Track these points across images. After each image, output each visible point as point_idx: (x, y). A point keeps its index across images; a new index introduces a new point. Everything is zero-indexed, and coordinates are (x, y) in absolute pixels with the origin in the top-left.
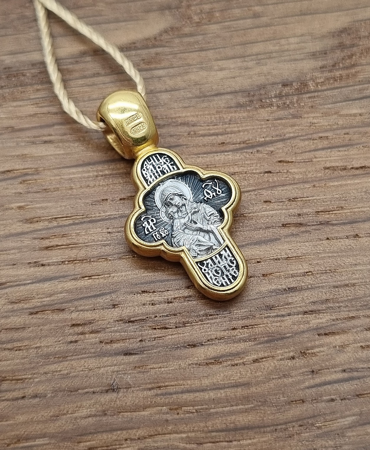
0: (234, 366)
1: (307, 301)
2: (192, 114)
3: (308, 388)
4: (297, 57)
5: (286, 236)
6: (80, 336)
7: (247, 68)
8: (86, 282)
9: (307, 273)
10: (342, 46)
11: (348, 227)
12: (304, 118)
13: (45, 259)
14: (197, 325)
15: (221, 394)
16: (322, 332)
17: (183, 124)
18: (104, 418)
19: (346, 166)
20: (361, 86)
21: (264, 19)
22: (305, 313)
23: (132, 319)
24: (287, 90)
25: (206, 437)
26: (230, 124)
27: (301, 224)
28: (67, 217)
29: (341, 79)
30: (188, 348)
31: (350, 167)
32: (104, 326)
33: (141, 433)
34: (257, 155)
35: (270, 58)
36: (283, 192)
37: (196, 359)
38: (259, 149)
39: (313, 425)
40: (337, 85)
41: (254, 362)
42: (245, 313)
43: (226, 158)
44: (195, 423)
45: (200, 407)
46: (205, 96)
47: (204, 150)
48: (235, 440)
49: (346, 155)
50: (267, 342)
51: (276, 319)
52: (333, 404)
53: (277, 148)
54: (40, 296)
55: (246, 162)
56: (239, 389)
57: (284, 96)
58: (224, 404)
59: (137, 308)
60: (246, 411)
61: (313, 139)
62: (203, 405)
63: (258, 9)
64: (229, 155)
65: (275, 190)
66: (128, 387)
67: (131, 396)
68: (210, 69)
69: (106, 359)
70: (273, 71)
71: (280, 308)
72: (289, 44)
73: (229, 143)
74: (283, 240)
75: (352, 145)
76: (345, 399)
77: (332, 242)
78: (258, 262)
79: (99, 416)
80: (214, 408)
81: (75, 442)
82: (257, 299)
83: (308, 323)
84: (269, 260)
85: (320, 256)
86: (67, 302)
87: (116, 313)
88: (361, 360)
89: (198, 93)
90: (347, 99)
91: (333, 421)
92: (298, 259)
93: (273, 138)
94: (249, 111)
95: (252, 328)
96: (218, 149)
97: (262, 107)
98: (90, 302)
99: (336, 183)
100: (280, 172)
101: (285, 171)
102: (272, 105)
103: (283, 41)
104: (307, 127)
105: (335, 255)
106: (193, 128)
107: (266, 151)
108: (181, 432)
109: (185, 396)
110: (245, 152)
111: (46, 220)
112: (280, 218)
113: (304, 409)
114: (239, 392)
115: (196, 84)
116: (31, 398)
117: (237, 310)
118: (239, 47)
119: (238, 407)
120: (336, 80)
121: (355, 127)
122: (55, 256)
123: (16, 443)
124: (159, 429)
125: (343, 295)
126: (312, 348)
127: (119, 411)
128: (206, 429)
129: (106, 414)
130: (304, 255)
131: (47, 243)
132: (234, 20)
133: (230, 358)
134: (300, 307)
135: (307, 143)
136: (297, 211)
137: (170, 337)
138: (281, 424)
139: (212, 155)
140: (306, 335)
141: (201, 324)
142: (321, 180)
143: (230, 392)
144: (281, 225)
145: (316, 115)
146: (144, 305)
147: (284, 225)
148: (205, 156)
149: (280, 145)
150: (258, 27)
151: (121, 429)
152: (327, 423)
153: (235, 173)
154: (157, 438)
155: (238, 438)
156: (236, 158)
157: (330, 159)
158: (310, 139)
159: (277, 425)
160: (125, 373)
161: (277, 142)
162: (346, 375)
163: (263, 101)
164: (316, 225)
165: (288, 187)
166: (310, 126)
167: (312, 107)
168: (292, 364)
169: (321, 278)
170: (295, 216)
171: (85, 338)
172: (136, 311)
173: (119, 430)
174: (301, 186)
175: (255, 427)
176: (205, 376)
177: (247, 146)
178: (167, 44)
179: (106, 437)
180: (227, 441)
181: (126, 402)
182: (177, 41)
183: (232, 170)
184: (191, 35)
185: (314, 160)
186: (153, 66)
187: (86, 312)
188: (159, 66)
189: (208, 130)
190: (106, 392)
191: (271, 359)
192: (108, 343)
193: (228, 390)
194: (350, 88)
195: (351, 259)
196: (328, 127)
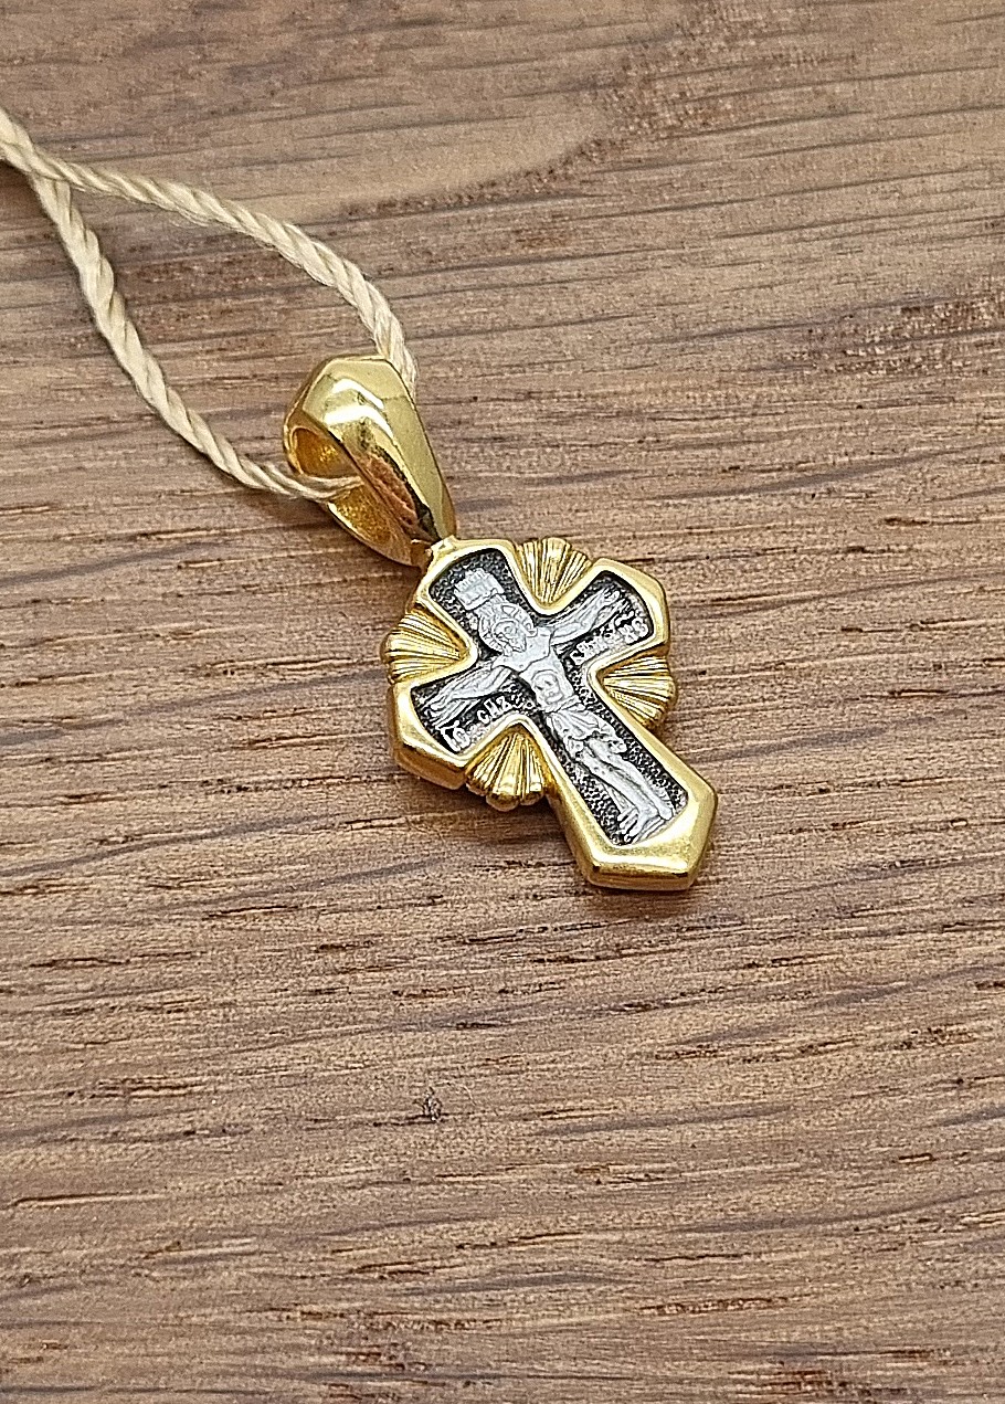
0: (749, 1061)
1: (952, 897)
2: (651, 385)
3: (946, 1123)
4: (947, 230)
5: (900, 724)
6: (341, 977)
7: (806, 260)
8: (358, 836)
9: (952, 821)
12: (962, 401)
13: (246, 773)
14: (654, 953)
15: (715, 1132)
16: (988, 978)
17: (627, 414)
18: (404, 1191)
21: (860, 122)
22: (945, 927)
23: (480, 935)
24: (914, 322)
25: (672, 1245)
26: (754, 415)
27: (941, 692)
28: (305, 662)
30: (628, 1013)
32: (406, 953)
33: (498, 1229)
34: (829, 501)
35: (872, 231)
36: (895, 604)
37: (649, 1041)
38: (834, 484)
41: (802, 1052)
42: (782, 926)
43: (743, 509)
44: (644, 1207)
45: (656, 1166)
46: (688, 337)
47: (682, 485)
48: (748, 1254)
50: (839, 1001)
51: (866, 941)
53: (884, 485)
54: (233, 870)
55: (797, 522)
56: (763, 1122)
57: (907, 340)
59: (492, 904)
60: (779, 1178)
61: (984, 462)
62: (663, 1162)
63: (842, 90)
64: (749, 501)
65: (875, 597)
66: (467, 1110)
67: (476, 1134)
68: (705, 261)
69: (410, 1036)
70: (878, 269)
71: (876, 912)
72: (926, 193)
73: (750, 469)
74: (890, 732)
78: (822, 791)
79: (390, 1184)
81: (324, 1249)
82: (814, 887)
83: (952, 953)
84: (852, 785)
85: (990, 777)
86: (306, 887)
87: (437, 918)
89: (667, 326)
92: (929, 785)
93: (874, 457)
94: (808, 381)
95: (801, 963)
96: (722, 485)
97: (848, 371)
98: (370, 888)
100: (889, 550)
101: (904, 548)
102: (872, 363)
103: (909, 186)
104: (969, 428)
106: (651, 426)
107: (854, 491)
108: (606, 1229)
109: (616, 1137)
110: (794, 494)
111: (248, 667)
112: (884, 675)
113: (935, 1177)
114: (762, 1128)
115: (664, 302)
116: (208, 1136)
117: (761, 916)
118: (785, 199)
119: (758, 1168)
122: (277, 764)
123: (168, 1249)
124: (548, 1220)
126: (961, 1018)
127: (443, 1172)
128: (672, 1222)
129: (406, 1181)
130: (948, 774)
131: (252, 730)
132: (774, 123)
133: (740, 1041)
134: (932, 911)
135: (965, 470)
136: (931, 657)
137: (580, 981)
138: (869, 1216)
139: (702, 501)
140: (945, 986)
141: (665, 951)
142: (1002, 574)
144: (886, 694)
145: (994, 395)
146: (512, 897)
147: (895, 694)
148: (684, 501)
149: (893, 475)
150: (842, 143)
151: (448, 1220)
152: (994, 1215)
153: (765, 550)
155: (757, 1249)
156: (769, 508)
158: (977, 461)
159: (860, 1217)
160: (461, 1076)
161: (884, 467)
163: (849, 352)
164: (983, 694)
165: (908, 592)
166: (978, 424)
167: (985, 371)
168: (905, 1062)
169: (991, 836)
170: (925, 670)
171: (355, 983)
172: (492, 912)
173: (443, 1221)
174: (947, 588)
175: (802, 1222)
176: (673, 1087)
177: (801, 477)
178: (585, 188)
179: (406, 1239)
180: (728, 1256)
181: (459, 1150)
182: (612, 178)
183: (757, 543)
184: (652, 164)
185: (984, 518)
186: (544, 251)
187: (356, 914)
188: (559, 250)
189: (692, 432)
190: (410, 1124)
191: (850, 1047)
192: (414, 996)
193: (731, 1125)
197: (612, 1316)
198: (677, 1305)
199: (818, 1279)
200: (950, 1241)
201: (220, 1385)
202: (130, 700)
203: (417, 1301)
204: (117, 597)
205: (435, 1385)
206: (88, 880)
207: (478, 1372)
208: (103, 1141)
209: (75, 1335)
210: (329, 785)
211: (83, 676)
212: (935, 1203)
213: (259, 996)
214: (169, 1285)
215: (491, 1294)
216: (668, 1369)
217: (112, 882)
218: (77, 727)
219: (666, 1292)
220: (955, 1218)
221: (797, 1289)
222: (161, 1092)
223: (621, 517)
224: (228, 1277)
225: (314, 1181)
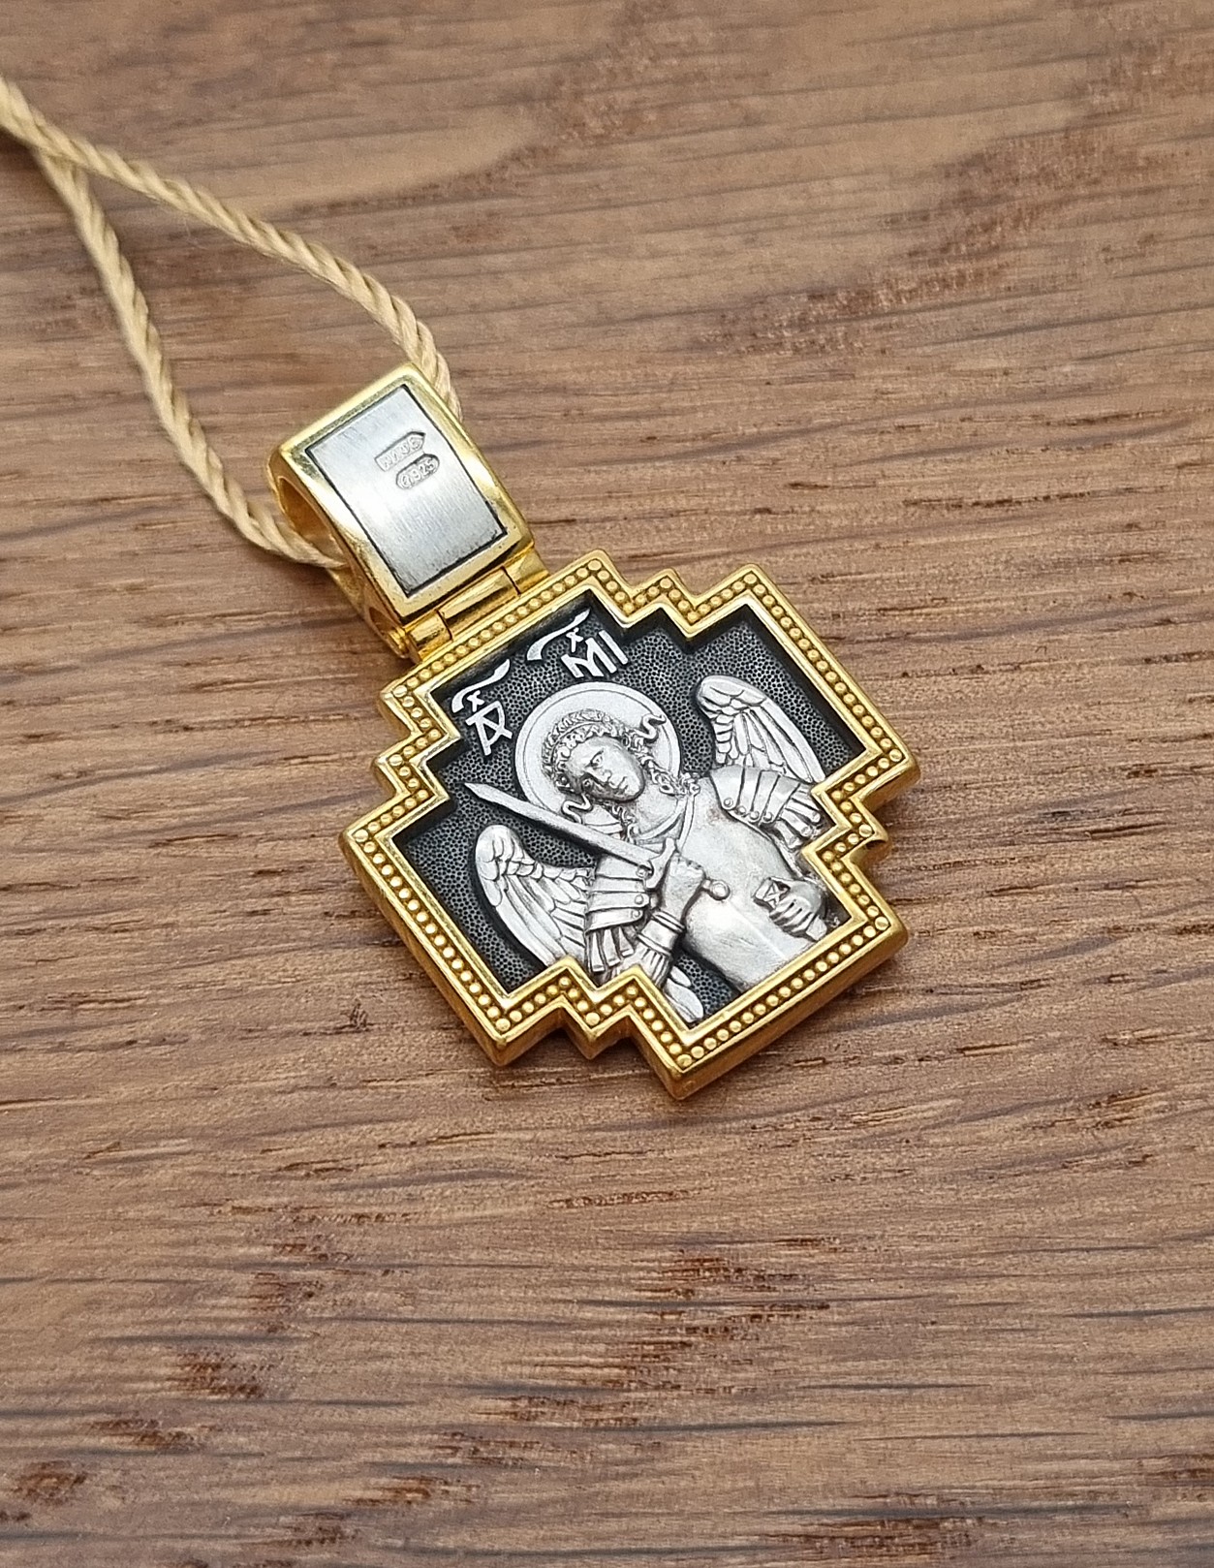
2: (576, 365)
3: (840, 1029)
4: (851, 226)
6: (276, 899)
7: (721, 253)
8: (295, 771)
10: (966, 201)
11: (960, 646)
12: (862, 379)
13: (193, 714)
17: (552, 390)
18: (330, 1094)
19: (961, 499)
20: (1011, 302)
21: (772, 131)
24: (819, 308)
25: (581, 1143)
26: (670, 391)
27: (838, 638)
28: (250, 613)
29: (959, 283)
31: (970, 502)
32: (336, 876)
33: (418, 1129)
34: (738, 468)
35: (782, 228)
36: (798, 560)
38: (744, 453)
40: (948, 296)
43: (658, 474)
44: (555, 1111)
46: (611, 321)
47: (604, 453)
48: (653, 1151)
49: (963, 471)
52: (899, 1068)
53: (789, 453)
54: (178, 802)
55: (708, 486)
57: (812, 323)
61: (882, 432)
63: (756, 103)
64: (665, 467)
65: (781, 556)
66: (391, 1020)
67: (398, 1042)
68: (627, 252)
69: (340, 952)
70: (787, 261)
72: (832, 193)
73: (667, 438)
75: (980, 447)
76: (928, 1058)
77: (916, 683)
79: (317, 1088)
81: (254, 1149)
86: (245, 817)
88: (973, 967)
89: (592, 313)
90: (973, 334)
91: (896, 1108)
93: (780, 428)
94: (721, 359)
96: (639, 453)
97: (756, 349)
98: (305, 818)
100: (793, 512)
101: (807, 509)
102: (780, 344)
103: (816, 187)
104: (868, 402)
105: (922, 712)
106: (576, 401)
107: (761, 458)
108: (520, 1129)
110: (706, 461)
111: (197, 619)
113: (827, 1079)
115: (589, 289)
116: (148, 1045)
118: (704, 200)
120: (948, 286)
121: (990, 402)
122: (219, 707)
123: (109, 1149)
124: (465, 1121)
127: (368, 1077)
128: (581, 1122)
129: (333, 1086)
131: (198, 675)
132: (694, 132)
135: (864, 440)
136: (830, 607)
138: (768, 1115)
139: (621, 468)
142: (898, 532)
145: (892, 372)
148: (604, 468)
149: (797, 444)
150: (753, 149)
151: (370, 1121)
152: (883, 1113)
153: (678, 512)
155: (660, 1147)
156: (683, 474)
157: (921, 479)
159: (758, 1117)
160: (385, 989)
161: (788, 437)
162: (933, 1001)
163: (759, 335)
164: (877, 640)
165: (811, 549)
166: (876, 399)
167: (883, 352)
170: (825, 619)
171: (289, 905)
173: (366, 1123)
174: (846, 545)
177: (715, 445)
178: (519, 191)
179: (332, 1139)
180: (632, 1153)
181: (383, 1057)
182: (544, 182)
183: (671, 504)
184: (581, 167)
185: (881, 482)
186: (480, 245)
187: (291, 842)
188: (494, 244)
189: (613, 406)
190: (337, 1033)
194: (984, 306)
195: (962, 724)
196: (922, 402)
197: (522, 1209)
198: (585, 1198)
199: (717, 1173)
200: (840, 1138)
201: (153, 1275)
202: (87, 649)
203: (340, 1197)
204: (77, 556)
205: (356, 1273)
206: (43, 812)
207: (397, 1262)
208: (50, 1051)
209: (18, 1230)
210: (269, 725)
211: (41, 627)
212: (827, 1103)
213: (198, 917)
214: (109, 1182)
215: (411, 1189)
216: (575, 1258)
217: (65, 814)
218: (37, 673)
219: (576, 1186)
220: (845, 1117)
222: (106, 1005)
223: (546, 482)
224: (164, 1175)
225: (247, 1086)
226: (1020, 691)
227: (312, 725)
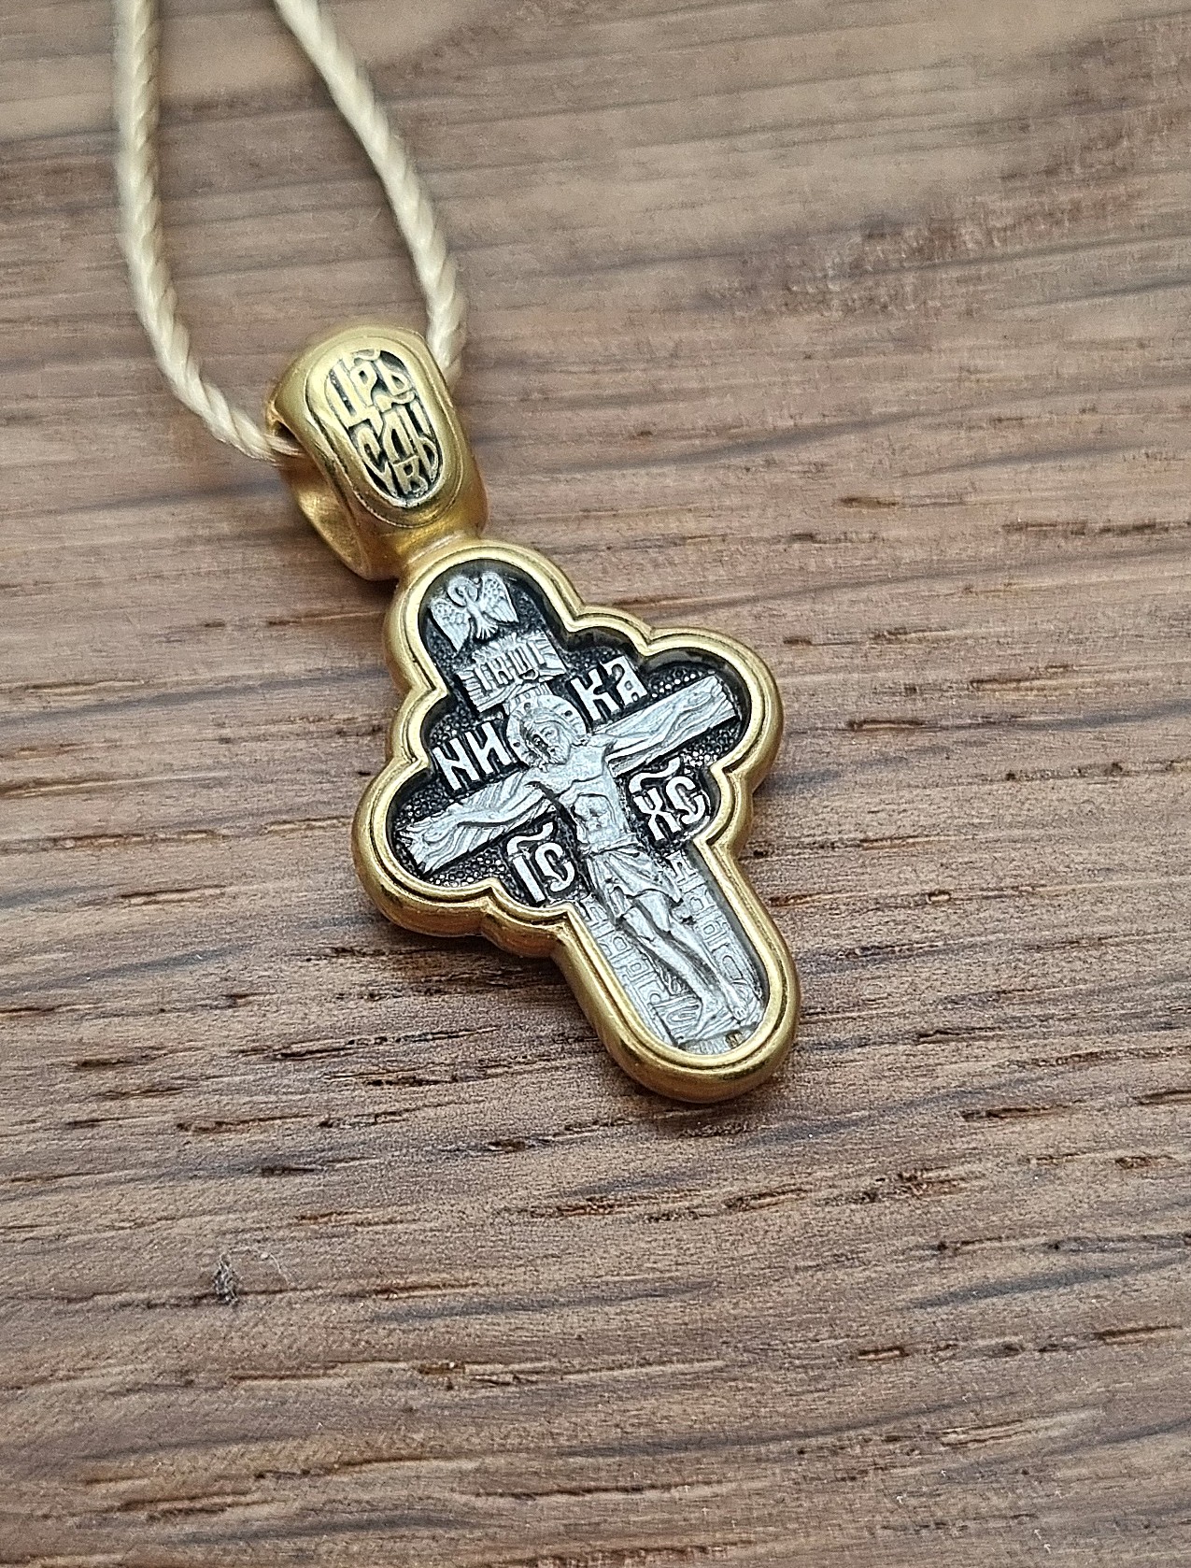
0: (657, 1220)
1: (930, 996)
3: (922, 1305)
4: (920, 138)
5: (863, 765)
6: (109, 1104)
7: (739, 174)
8: (137, 915)
9: (931, 895)
10: (1082, 101)
11: (1087, 735)
12: (940, 351)
14: (531, 1072)
15: (608, 1319)
16: (980, 1105)
17: (506, 366)
18: (185, 1397)
19: (1084, 524)
20: (1146, 245)
22: (922, 1036)
23: (295, 1048)
24: (879, 249)
25: (549, 1473)
26: (671, 366)
27: (915, 723)
29: (1073, 219)
30: (495, 1154)
31: (1097, 527)
32: (194, 1071)
33: (314, 1451)
34: (767, 477)
35: (824, 139)
36: (855, 608)
37: (522, 1192)
38: (775, 454)
39: (934, 1435)
40: (1059, 237)
41: (729, 1207)
43: (655, 485)
44: (512, 1422)
45: (528, 1366)
46: (588, 268)
47: (578, 454)
48: (653, 1487)
49: (1085, 484)
50: (780, 1138)
51: (816, 1058)
52: (1012, 1362)
53: (840, 456)
55: (726, 503)
56: (674, 1304)
57: (868, 273)
58: (619, 1357)
59: (316, 1009)
60: (696, 1382)
61: (970, 427)
62: (539, 1360)
64: (665, 474)
65: (827, 600)
66: (275, 1288)
67: (284, 1320)
68: (609, 174)
69: (196, 1185)
70: (831, 186)
71: (829, 1017)
72: (892, 93)
73: (667, 434)
74: (848, 777)
75: (1105, 449)
76: (1054, 1347)
77: (1025, 788)
78: (757, 854)
79: (166, 1388)
80: (580, 1372)
81: (74, 1479)
83: (930, 1072)
84: (797, 847)
85: (981, 836)
86: (65, 983)
87: (240, 1025)
88: (1113, 1210)
89: (561, 257)
90: (1097, 288)
91: (1008, 1424)
92: (899, 846)
93: (826, 420)
94: (742, 323)
96: (628, 454)
97: (791, 307)
98: (151, 984)
99: (1047, 582)
100: (847, 539)
101: (866, 536)
102: (825, 302)
103: (874, 84)
104: (950, 384)
105: (1036, 833)
106: (537, 381)
107: (800, 463)
108: (459, 1453)
109: (476, 1325)
110: (722, 466)
112: (839, 701)
113: (908, 1380)
114: (673, 1312)
118: (715, 100)
119: (669, 1369)
120: (1057, 223)
121: (1121, 386)
122: (30, 820)
124: (381, 1439)
125: (1059, 976)
126: (943, 1161)
127: (239, 1373)
128: (550, 1443)
129: (189, 1383)
130: (925, 831)
132: (701, 7)
133: (645, 1192)
134: (903, 1015)
135: (945, 437)
136: (903, 677)
137: (431, 1112)
138: (819, 1433)
139: (602, 475)
140: (922, 1116)
141: (545, 1070)
142: (995, 570)
143: (641, 1315)
144: (842, 725)
145: (981, 342)
146: (341, 996)
147: (855, 726)
148: (579, 476)
149: (851, 442)
151: (244, 1439)
152: (988, 1431)
153: (684, 539)
154: (371, 1472)
155: (665, 1480)
156: (690, 485)
157: (1028, 495)
159: (807, 1435)
160: (265, 1240)
161: (836, 433)
162: (1059, 1262)
163: (795, 289)
164: (970, 726)
165: (872, 594)
166: (960, 380)
168: (867, 1220)
169: (981, 915)
170: (894, 694)
172: (313, 1018)
173: (238, 1440)
174: (923, 588)
175: (726, 1442)
176: (553, 1256)
177: (735, 444)
178: (460, 86)
179: (186, 1466)
181: (262, 1341)
182: (493, 75)
183: (674, 528)
184: (544, 58)
185: (971, 499)
187: (131, 1019)
188: (425, 163)
189: (591, 388)
190: (195, 1306)
191: (792, 1200)
192: (205, 1130)
193: (632, 1307)
194: (1108, 251)
195: (1094, 850)
196: (1025, 385)
198: (555, 1557)
199: (748, 1521)
210: (101, 846)
215: (302, 1542)
219: (537, 1540)
221: (718, 1535)
226: (1175, 801)
227: (162, 847)
